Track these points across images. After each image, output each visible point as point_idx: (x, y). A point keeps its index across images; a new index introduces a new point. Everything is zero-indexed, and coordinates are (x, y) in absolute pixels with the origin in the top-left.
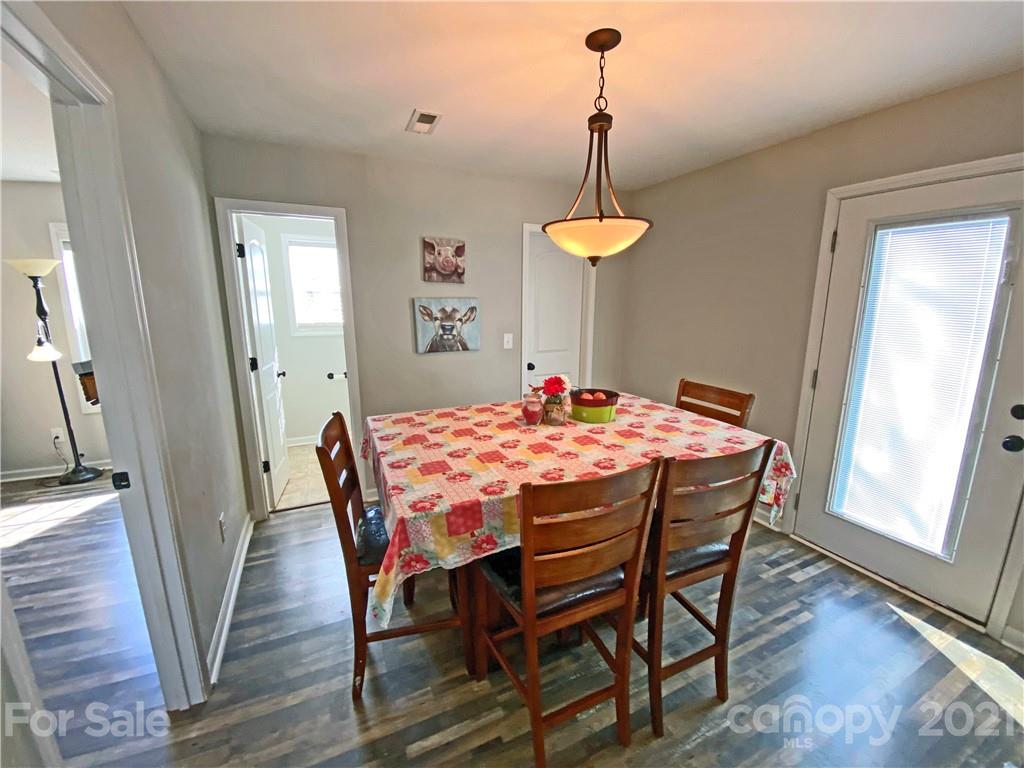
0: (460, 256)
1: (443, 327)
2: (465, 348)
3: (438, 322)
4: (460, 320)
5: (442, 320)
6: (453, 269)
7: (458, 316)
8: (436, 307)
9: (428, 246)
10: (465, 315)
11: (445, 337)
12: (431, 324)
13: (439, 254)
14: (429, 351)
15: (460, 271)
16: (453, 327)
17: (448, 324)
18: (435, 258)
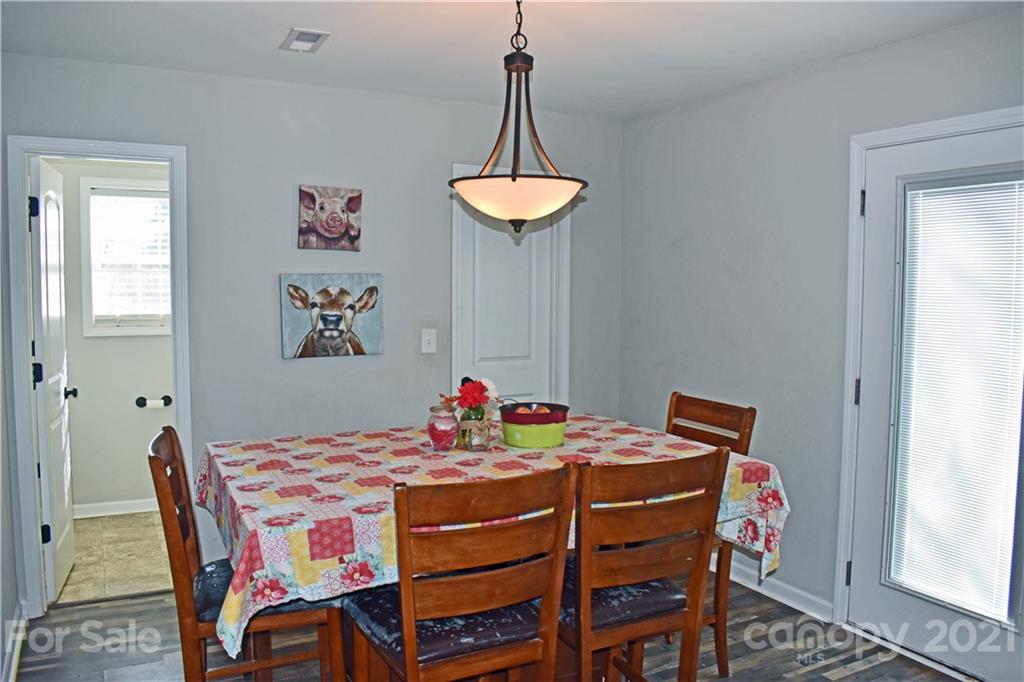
0: (354, 212)
1: (324, 318)
2: (359, 351)
3: (316, 311)
4: (352, 307)
5: (323, 306)
6: (343, 230)
7: (348, 301)
8: (314, 287)
9: (306, 197)
10: (361, 298)
11: (327, 333)
12: (306, 313)
13: (322, 208)
14: (302, 356)
15: (352, 233)
16: (340, 319)
17: (332, 313)
18: (315, 215)
